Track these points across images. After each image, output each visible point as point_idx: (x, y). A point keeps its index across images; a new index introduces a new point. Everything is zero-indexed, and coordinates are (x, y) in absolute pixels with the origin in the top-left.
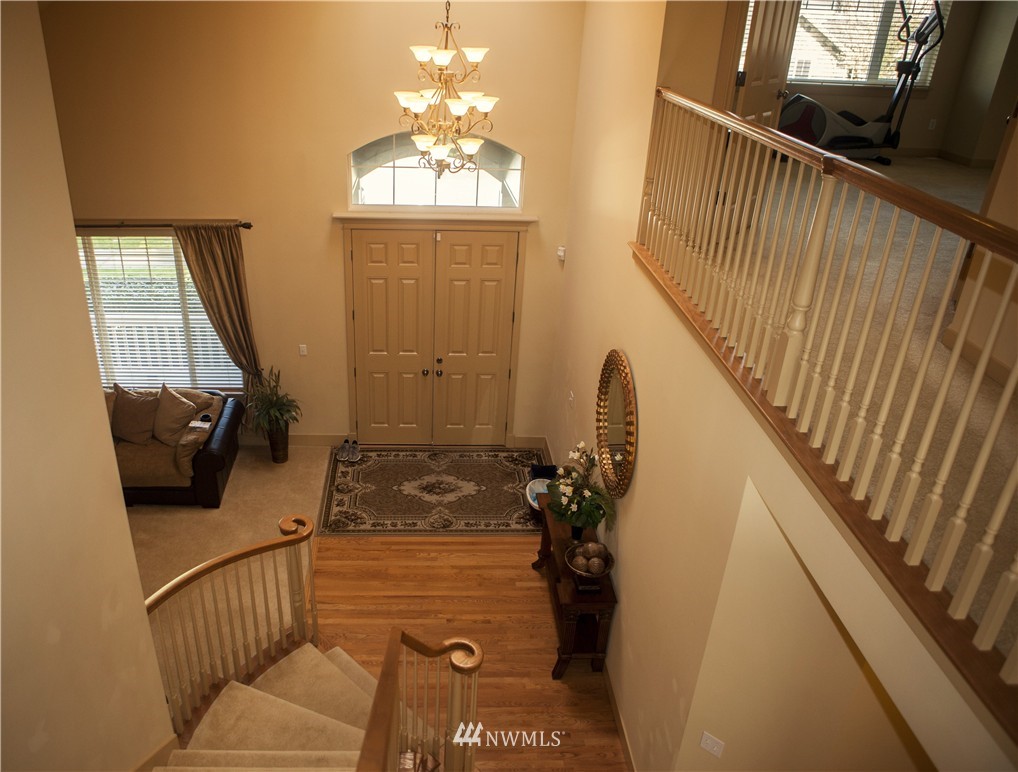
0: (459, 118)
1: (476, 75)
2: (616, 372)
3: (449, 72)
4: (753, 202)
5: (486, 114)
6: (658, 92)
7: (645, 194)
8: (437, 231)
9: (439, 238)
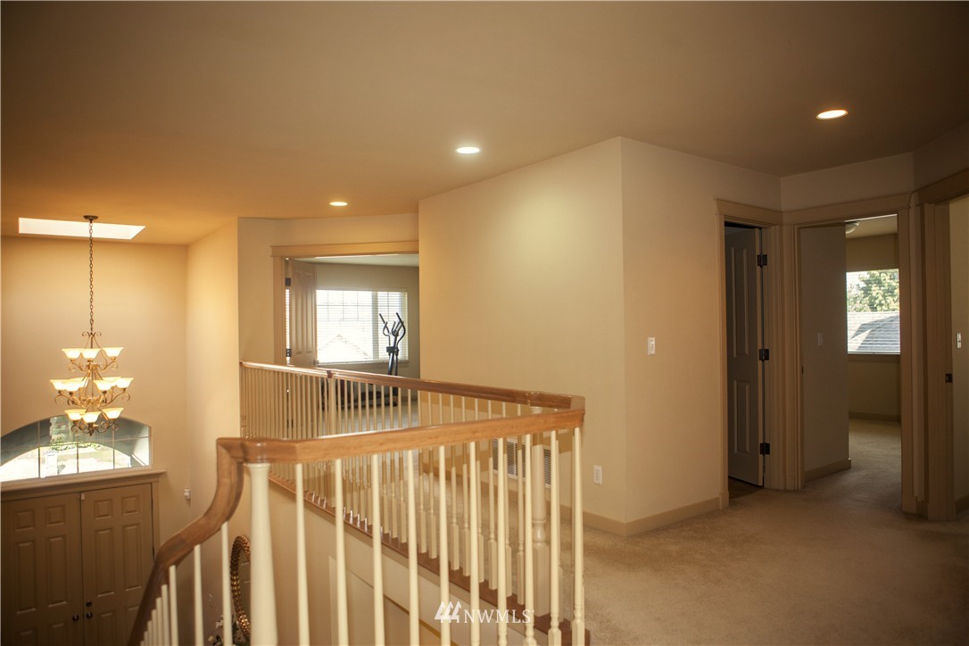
0: (105, 392)
1: (115, 365)
2: (242, 551)
3: (95, 363)
4: (312, 426)
5: (124, 389)
6: (241, 363)
7: (242, 426)
8: (81, 492)
9: (83, 498)
